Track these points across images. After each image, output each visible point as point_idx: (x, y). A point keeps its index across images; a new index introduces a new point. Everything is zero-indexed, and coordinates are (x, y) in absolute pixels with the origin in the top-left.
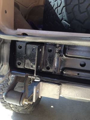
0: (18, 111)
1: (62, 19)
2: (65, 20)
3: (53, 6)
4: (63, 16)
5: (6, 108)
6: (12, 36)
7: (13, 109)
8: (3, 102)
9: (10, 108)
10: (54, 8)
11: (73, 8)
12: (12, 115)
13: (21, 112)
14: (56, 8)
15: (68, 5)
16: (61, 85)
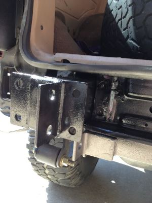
0: (57, 181)
1: (128, 37)
2: (132, 39)
3: (114, 16)
4: (129, 32)
5: (39, 175)
6: (47, 64)
7: (49, 177)
8: (35, 164)
9: (44, 174)
10: (117, 20)
11: (145, 21)
12: (48, 187)
13: (61, 184)
14: (119, 20)
15: (138, 15)
16: (116, 140)
